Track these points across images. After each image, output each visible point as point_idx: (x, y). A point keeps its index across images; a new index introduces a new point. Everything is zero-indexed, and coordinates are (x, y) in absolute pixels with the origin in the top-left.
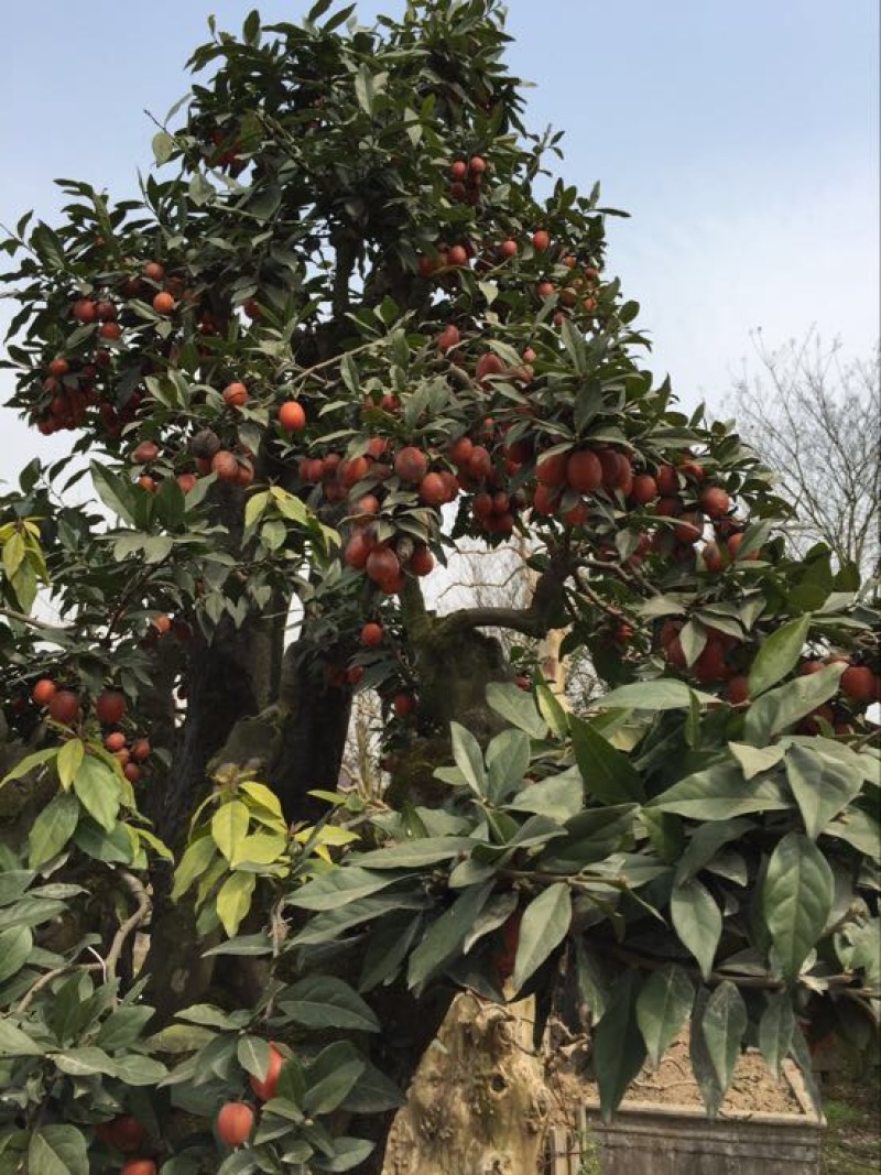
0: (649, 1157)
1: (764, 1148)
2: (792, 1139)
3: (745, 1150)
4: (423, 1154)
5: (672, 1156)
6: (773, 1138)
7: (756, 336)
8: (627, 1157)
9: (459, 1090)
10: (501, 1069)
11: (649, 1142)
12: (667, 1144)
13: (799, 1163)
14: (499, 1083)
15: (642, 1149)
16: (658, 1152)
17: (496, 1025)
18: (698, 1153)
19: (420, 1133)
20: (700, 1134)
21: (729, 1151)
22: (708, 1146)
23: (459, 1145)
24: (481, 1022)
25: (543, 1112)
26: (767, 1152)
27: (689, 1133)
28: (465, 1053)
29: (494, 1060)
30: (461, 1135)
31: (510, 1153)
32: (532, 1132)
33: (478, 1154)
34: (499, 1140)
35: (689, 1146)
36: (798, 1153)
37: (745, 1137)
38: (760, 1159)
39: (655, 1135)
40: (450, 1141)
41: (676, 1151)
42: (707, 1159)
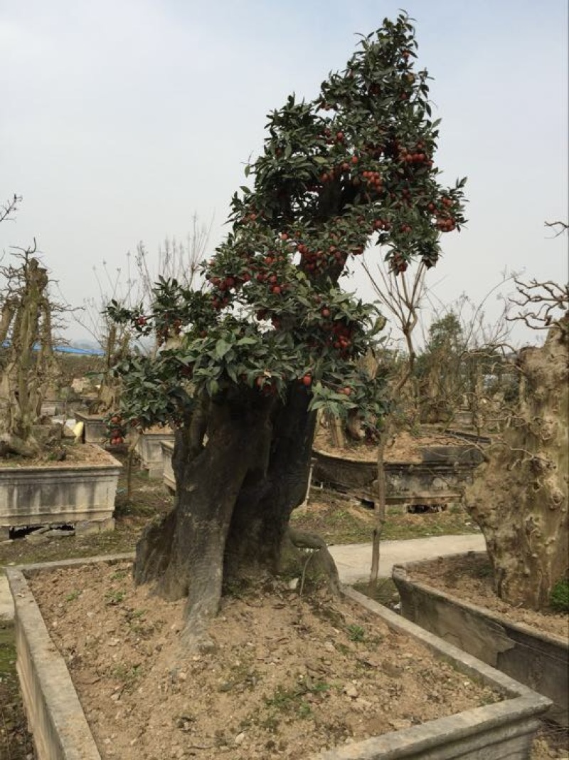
9: (524, 489)
14: (536, 486)
17: (536, 462)
23: (521, 510)
29: (536, 477)
33: (526, 515)
34: (535, 510)
40: (519, 508)
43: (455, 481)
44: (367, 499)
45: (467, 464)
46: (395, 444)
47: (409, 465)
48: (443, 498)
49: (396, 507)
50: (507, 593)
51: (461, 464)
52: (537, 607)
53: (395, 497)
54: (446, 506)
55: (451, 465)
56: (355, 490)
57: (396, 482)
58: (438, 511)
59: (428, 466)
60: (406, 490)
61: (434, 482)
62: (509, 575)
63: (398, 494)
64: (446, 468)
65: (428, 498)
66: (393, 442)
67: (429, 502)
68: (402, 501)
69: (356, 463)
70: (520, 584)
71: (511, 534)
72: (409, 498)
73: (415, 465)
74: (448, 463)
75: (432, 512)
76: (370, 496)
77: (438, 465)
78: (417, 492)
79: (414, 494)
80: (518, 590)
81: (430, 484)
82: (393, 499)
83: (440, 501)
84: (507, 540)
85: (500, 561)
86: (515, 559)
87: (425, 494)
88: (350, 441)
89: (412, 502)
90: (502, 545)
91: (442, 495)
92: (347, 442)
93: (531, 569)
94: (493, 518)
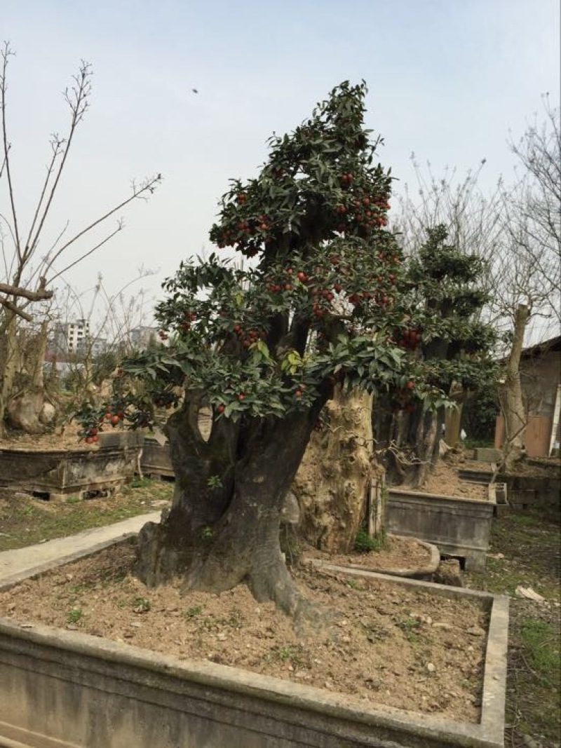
0: (419, 514)
1: (469, 512)
2: (482, 509)
3: (460, 513)
4: (324, 483)
5: (429, 513)
6: (473, 509)
7: (545, 98)
8: (411, 513)
9: (338, 462)
10: (353, 455)
11: (420, 507)
12: (428, 508)
13: (483, 519)
14: (352, 459)
15: (417, 510)
16: (424, 511)
17: (352, 440)
18: (440, 513)
19: (324, 476)
20: (442, 505)
21: (454, 512)
22: (445, 510)
23: (337, 479)
24: (347, 439)
25: (367, 469)
26: (470, 513)
27: (438, 505)
28: (341, 451)
29: (351, 452)
30: (338, 476)
31: (355, 481)
32: (363, 476)
33: (343, 482)
34: (351, 477)
35: (437, 510)
36: (483, 515)
37: (461, 507)
38: (466, 516)
39: (422, 505)
40: (334, 478)
41: (431, 511)
42: (444, 515)
43: (123, 465)
44: (38, 490)
45: (133, 448)
46: (65, 433)
47: (88, 452)
48: (112, 482)
49: (73, 496)
50: (325, 545)
51: (129, 449)
52: (347, 552)
53: (74, 485)
54: (114, 489)
55: (122, 450)
56: (20, 483)
57: (75, 470)
58: (106, 495)
59: (103, 451)
60: (83, 477)
61: (107, 467)
62: (329, 530)
63: (76, 482)
64: (117, 453)
65: (101, 483)
66: (63, 430)
67: (101, 487)
68: (78, 489)
69: (30, 453)
70: (336, 536)
71: (329, 498)
72: (85, 485)
73: (94, 452)
74: (120, 448)
75: (102, 496)
76: (44, 487)
77: (110, 451)
78: (92, 478)
79: (89, 480)
80: (335, 541)
81: (103, 469)
82: (73, 487)
83: (109, 485)
84: (326, 503)
85: (320, 521)
86: (331, 517)
87: (99, 480)
88: (9, 431)
89: (87, 489)
90: (322, 507)
91: (112, 479)
92: (5, 431)
93: (347, 523)
94: (310, 487)
